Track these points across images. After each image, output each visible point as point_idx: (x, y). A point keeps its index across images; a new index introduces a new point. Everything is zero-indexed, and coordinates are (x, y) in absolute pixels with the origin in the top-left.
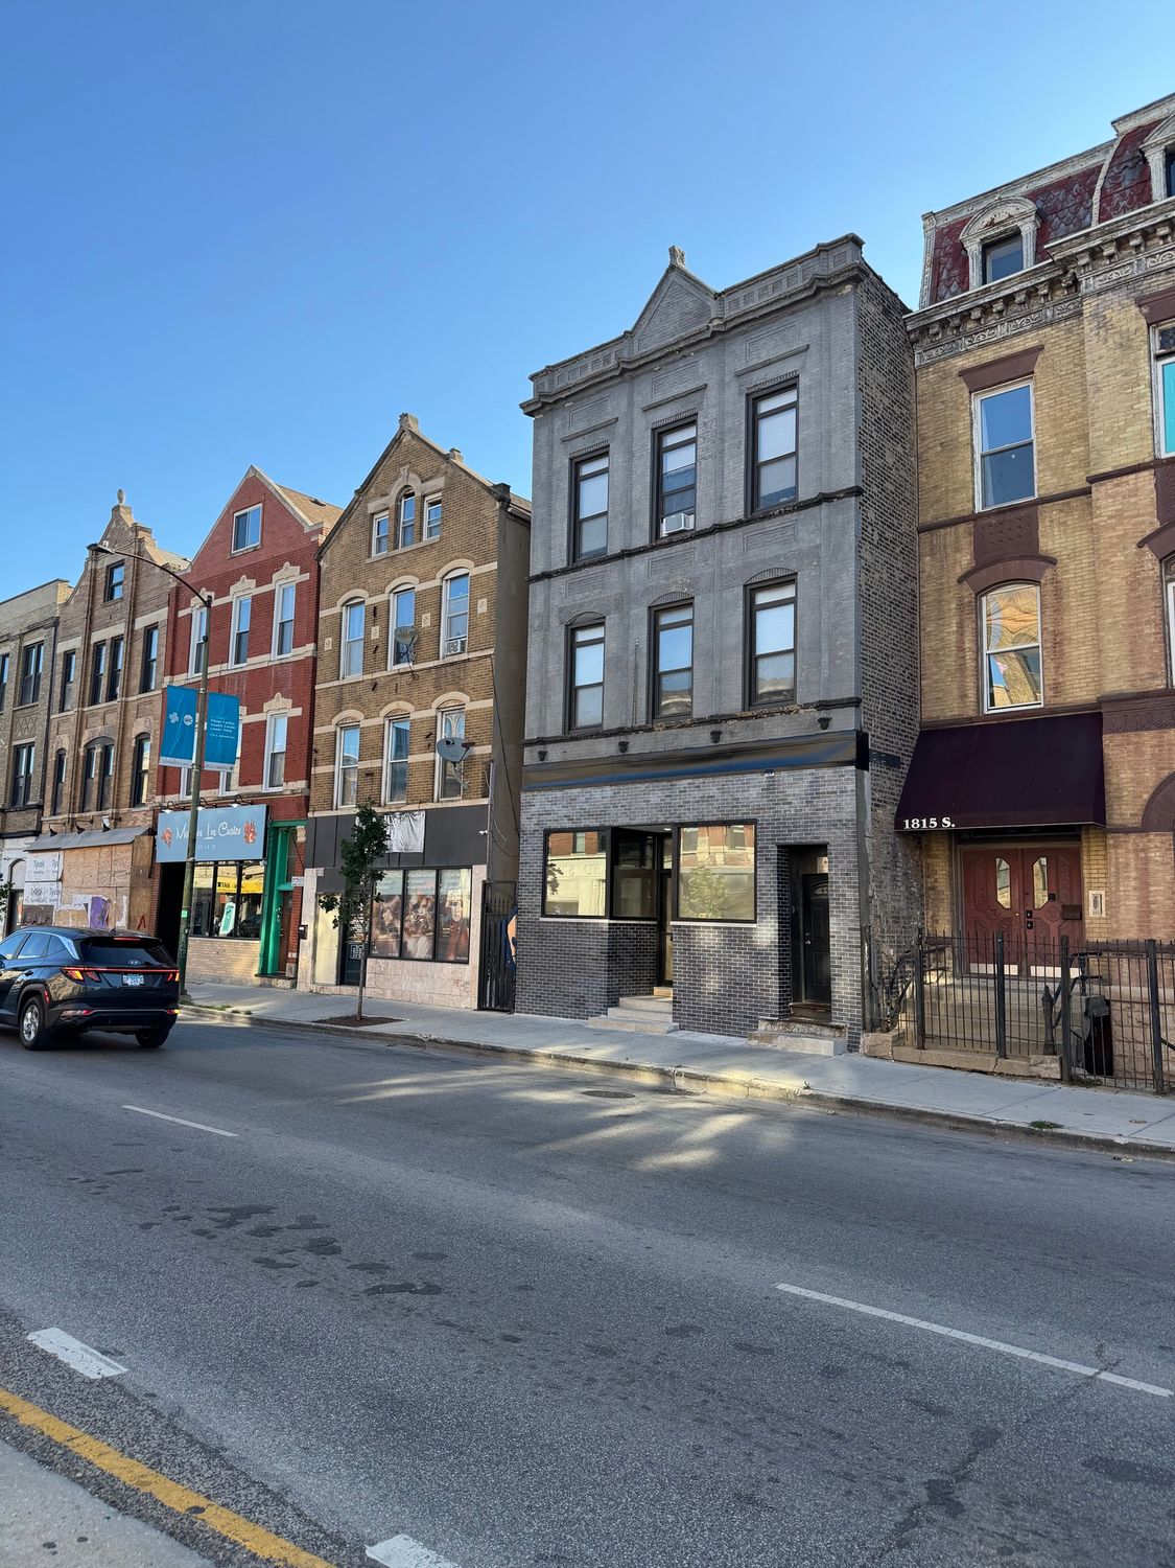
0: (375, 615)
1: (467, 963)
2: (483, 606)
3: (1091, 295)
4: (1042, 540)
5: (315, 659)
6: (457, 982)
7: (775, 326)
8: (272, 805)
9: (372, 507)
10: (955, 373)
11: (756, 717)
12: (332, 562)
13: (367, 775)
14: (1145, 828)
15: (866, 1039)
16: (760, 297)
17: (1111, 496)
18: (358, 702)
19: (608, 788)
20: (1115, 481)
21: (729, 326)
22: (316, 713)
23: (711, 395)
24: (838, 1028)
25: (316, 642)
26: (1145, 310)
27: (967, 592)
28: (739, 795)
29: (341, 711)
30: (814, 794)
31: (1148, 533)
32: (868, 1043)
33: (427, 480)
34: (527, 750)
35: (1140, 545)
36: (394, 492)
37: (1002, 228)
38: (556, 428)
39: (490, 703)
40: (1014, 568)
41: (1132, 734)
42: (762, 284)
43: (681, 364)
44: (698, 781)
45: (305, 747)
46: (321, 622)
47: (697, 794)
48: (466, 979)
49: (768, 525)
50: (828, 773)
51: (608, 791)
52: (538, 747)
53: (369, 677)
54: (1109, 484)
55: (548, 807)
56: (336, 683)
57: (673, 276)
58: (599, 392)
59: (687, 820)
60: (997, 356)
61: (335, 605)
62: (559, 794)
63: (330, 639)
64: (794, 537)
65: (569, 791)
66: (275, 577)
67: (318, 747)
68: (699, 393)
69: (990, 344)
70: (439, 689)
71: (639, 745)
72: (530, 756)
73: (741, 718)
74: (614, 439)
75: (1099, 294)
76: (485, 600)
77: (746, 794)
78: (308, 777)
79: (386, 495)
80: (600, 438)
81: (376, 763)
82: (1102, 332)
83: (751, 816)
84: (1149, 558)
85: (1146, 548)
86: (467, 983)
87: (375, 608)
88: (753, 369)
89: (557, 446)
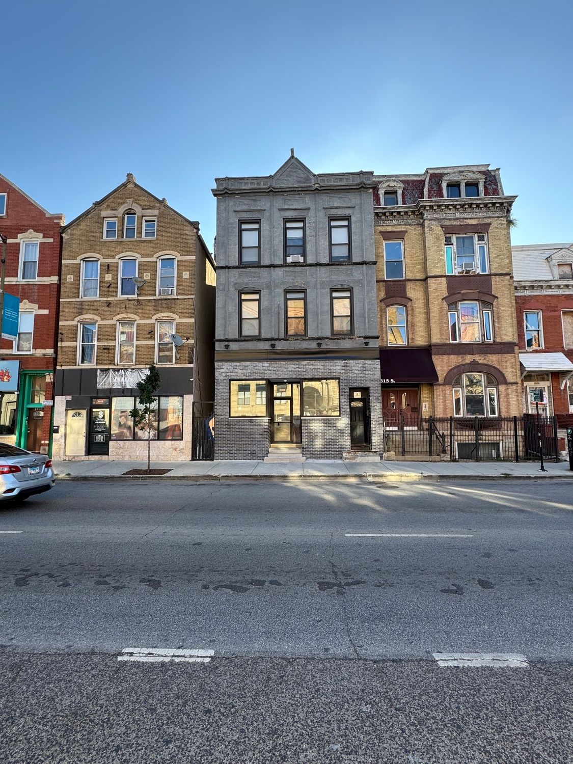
0: (108, 268)
1: (182, 440)
2: (186, 275)
3: (427, 220)
4: (408, 293)
5: (59, 286)
6: (175, 449)
7: (341, 194)
8: (23, 361)
9: (103, 214)
10: (378, 232)
11: (338, 339)
12: (72, 236)
13: (105, 349)
14: (444, 384)
15: (385, 455)
16: (334, 182)
17: (433, 283)
18: (96, 311)
19: (266, 363)
20: (435, 279)
21: (322, 188)
22: (61, 314)
23: (312, 213)
24: (376, 452)
25: (60, 275)
26: (443, 229)
27: (383, 305)
28: (331, 368)
29: (82, 314)
30: (364, 369)
31: (445, 296)
32: (386, 456)
33: (146, 209)
34: (217, 344)
35: (443, 300)
36: (122, 210)
37: (392, 189)
38: (230, 205)
39: (193, 320)
40: (399, 300)
41: (441, 356)
42: (335, 177)
43: (297, 196)
44: (311, 362)
45: (52, 332)
46: (63, 266)
47: (312, 367)
48: (181, 447)
49: (340, 268)
50: (369, 362)
51: (266, 364)
52: (224, 343)
53: (105, 299)
54: (433, 279)
55: (232, 369)
56: (78, 300)
57: (293, 160)
58: (255, 196)
59: (307, 377)
60: (392, 230)
61: (75, 259)
62: (238, 364)
63: (72, 276)
64: (352, 274)
65: (244, 363)
66: (19, 236)
67: (63, 332)
68: (307, 210)
69: (390, 225)
70: (157, 310)
71: (280, 346)
72: (218, 347)
73: (332, 339)
74: (263, 218)
75: (430, 220)
76: (188, 273)
77: (335, 368)
78: (56, 348)
79: (116, 210)
80: (256, 216)
81: (111, 343)
82: (431, 232)
83: (337, 376)
84: (445, 303)
85: (444, 301)
86: (182, 449)
87: (108, 265)
88: (332, 208)
89: (231, 213)
